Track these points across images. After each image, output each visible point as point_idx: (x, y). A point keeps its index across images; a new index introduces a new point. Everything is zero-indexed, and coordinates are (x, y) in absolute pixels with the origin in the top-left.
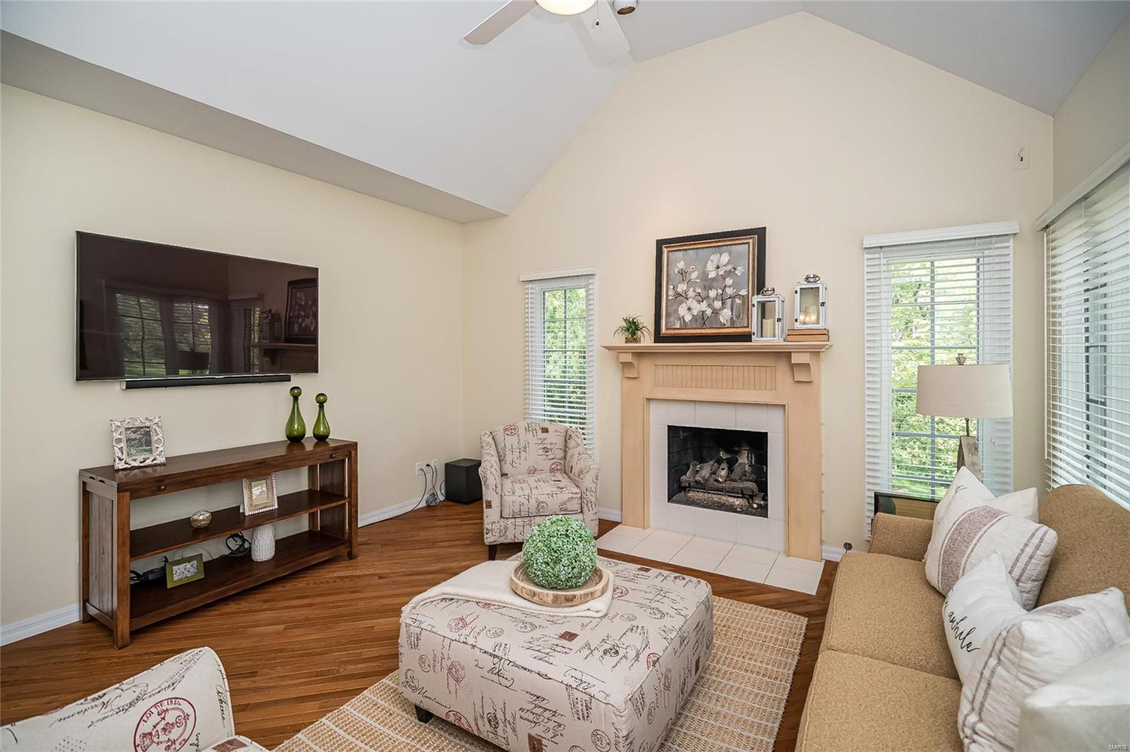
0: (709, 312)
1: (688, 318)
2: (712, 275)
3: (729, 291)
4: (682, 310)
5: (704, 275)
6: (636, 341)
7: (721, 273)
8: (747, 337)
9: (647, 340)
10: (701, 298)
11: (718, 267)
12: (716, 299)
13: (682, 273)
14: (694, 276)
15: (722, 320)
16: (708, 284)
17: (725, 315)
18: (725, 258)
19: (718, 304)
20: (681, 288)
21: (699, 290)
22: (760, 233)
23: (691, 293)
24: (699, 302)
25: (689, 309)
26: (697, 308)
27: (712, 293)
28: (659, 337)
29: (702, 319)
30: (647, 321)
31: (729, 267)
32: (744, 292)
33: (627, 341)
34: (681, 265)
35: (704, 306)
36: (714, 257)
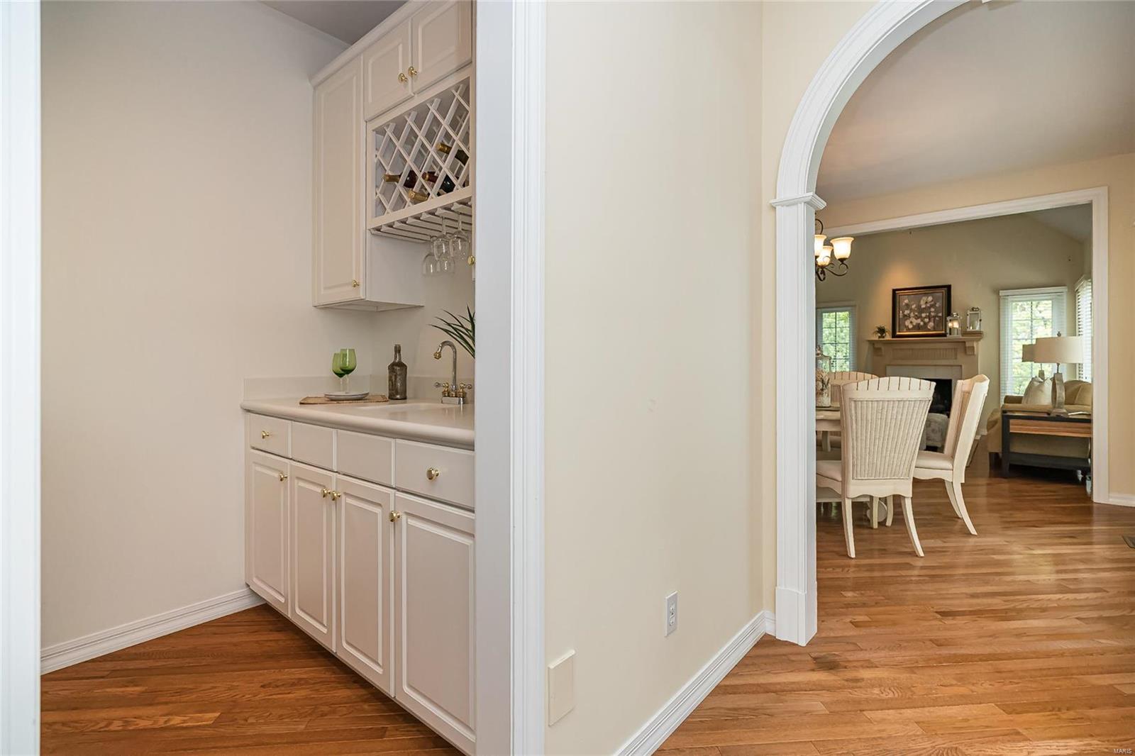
0: (922, 323)
1: (911, 326)
2: (923, 306)
3: (933, 314)
4: (907, 323)
5: (919, 306)
6: (884, 337)
7: (928, 305)
8: (944, 335)
9: (888, 337)
10: (917, 317)
11: (926, 303)
12: (925, 318)
13: (907, 305)
14: (913, 307)
15: (929, 327)
16: (921, 310)
17: (931, 324)
18: (930, 298)
19: (927, 320)
20: (907, 312)
21: (916, 314)
22: (949, 287)
23: (912, 315)
24: (916, 319)
25: (911, 322)
26: (915, 322)
27: (923, 315)
28: (894, 335)
29: (918, 327)
30: (888, 327)
31: (932, 303)
32: (940, 315)
33: (879, 337)
34: (906, 301)
35: (919, 321)
36: (925, 298)
